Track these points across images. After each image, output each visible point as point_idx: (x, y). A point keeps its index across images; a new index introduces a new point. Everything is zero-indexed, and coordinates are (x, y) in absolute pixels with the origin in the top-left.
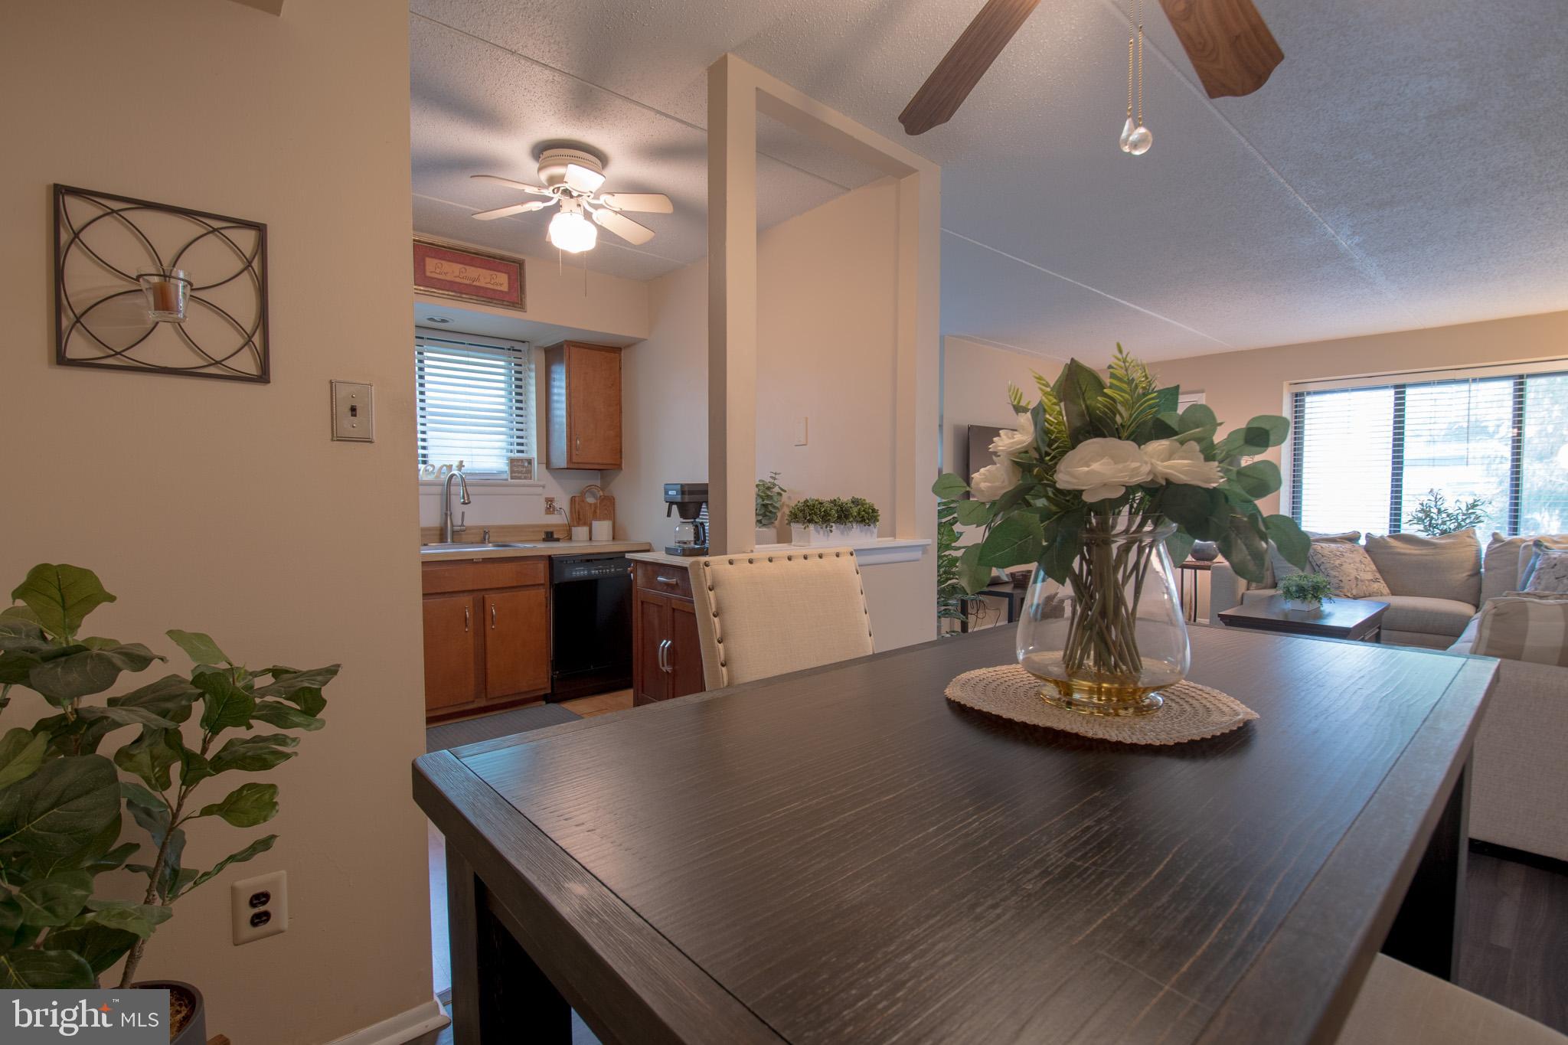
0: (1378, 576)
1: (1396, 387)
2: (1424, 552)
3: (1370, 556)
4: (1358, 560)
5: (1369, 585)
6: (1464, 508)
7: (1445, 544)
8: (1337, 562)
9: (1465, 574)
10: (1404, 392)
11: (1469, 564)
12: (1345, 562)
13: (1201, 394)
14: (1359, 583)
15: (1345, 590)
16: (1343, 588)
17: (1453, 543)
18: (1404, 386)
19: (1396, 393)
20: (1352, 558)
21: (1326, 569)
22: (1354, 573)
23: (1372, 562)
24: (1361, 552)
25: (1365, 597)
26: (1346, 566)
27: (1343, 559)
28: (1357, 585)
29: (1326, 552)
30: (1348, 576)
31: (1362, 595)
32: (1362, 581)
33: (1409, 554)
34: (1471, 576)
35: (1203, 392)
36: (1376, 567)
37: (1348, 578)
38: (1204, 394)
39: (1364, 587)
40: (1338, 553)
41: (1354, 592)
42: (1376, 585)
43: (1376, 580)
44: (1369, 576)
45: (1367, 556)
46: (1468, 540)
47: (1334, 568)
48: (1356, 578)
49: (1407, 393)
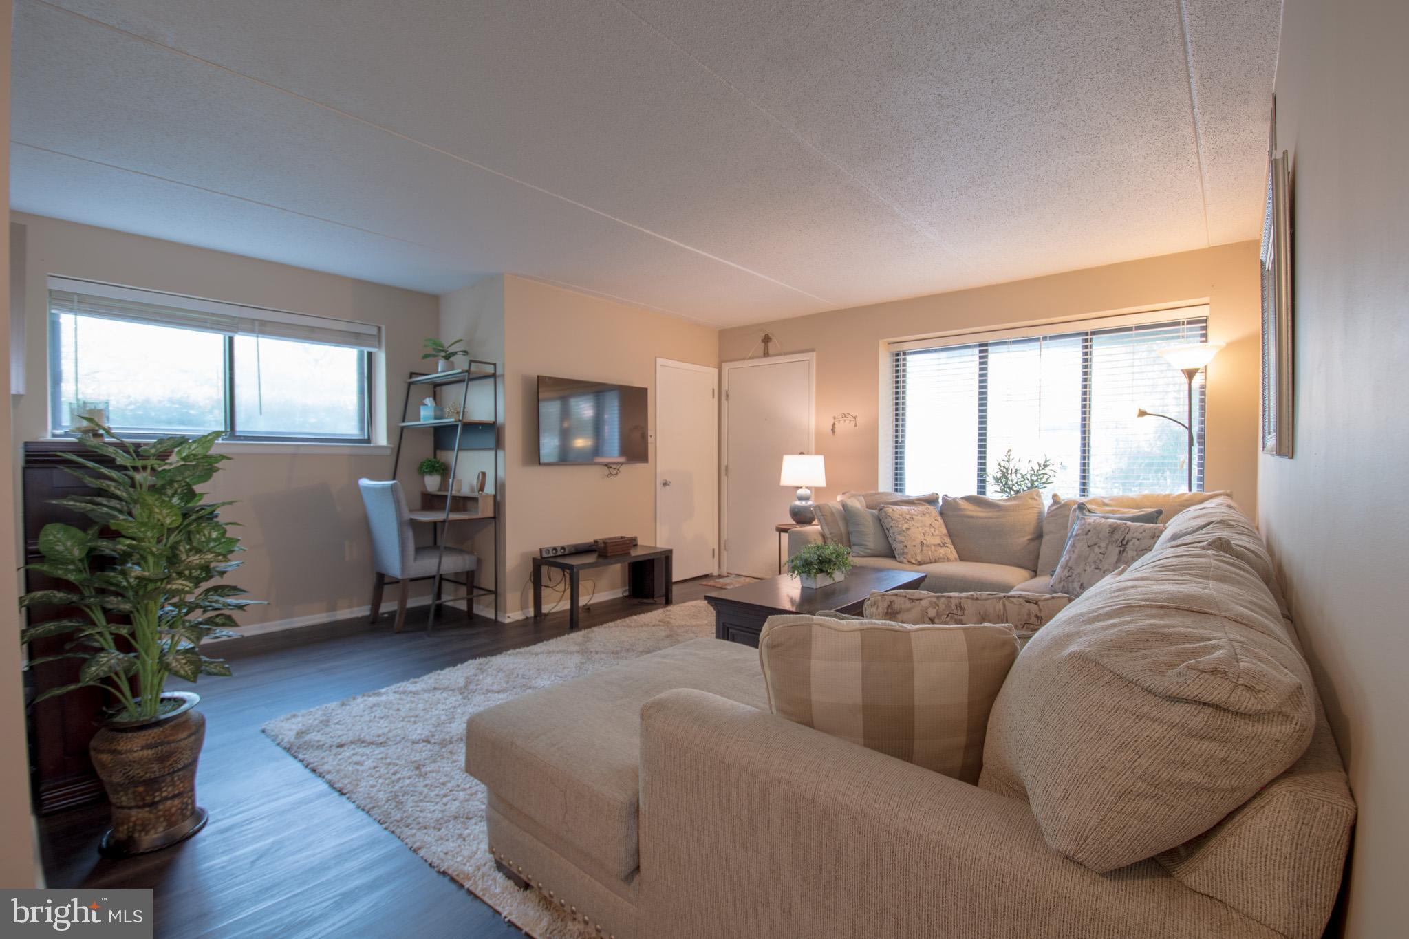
0: (947, 540)
1: (981, 345)
2: (990, 514)
3: (943, 519)
4: (928, 523)
5: (935, 551)
6: (1036, 468)
7: (1009, 506)
8: (906, 526)
9: (1026, 538)
10: (986, 351)
11: (1030, 528)
12: (913, 525)
13: (811, 354)
14: (924, 548)
15: (909, 556)
16: (907, 554)
17: (1017, 506)
18: (986, 345)
19: (981, 352)
20: (922, 521)
21: (894, 533)
22: (921, 538)
23: (943, 526)
24: (934, 515)
25: (931, 563)
26: (913, 530)
27: (911, 523)
28: (922, 550)
29: (896, 516)
30: (914, 540)
31: (928, 561)
32: (928, 546)
33: (977, 517)
34: (1032, 540)
35: (813, 350)
36: (947, 530)
37: (914, 543)
38: (814, 353)
39: (930, 553)
40: (908, 517)
41: (919, 558)
42: (942, 551)
43: (944, 545)
44: (937, 541)
45: (939, 518)
46: (1031, 502)
47: (902, 532)
48: (922, 543)
49: (990, 351)
